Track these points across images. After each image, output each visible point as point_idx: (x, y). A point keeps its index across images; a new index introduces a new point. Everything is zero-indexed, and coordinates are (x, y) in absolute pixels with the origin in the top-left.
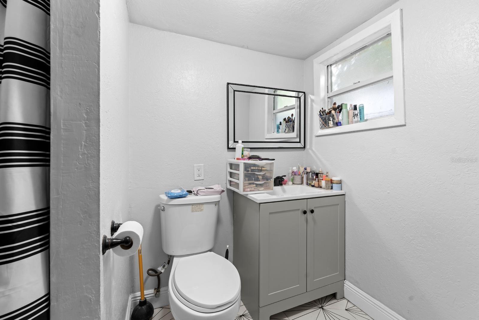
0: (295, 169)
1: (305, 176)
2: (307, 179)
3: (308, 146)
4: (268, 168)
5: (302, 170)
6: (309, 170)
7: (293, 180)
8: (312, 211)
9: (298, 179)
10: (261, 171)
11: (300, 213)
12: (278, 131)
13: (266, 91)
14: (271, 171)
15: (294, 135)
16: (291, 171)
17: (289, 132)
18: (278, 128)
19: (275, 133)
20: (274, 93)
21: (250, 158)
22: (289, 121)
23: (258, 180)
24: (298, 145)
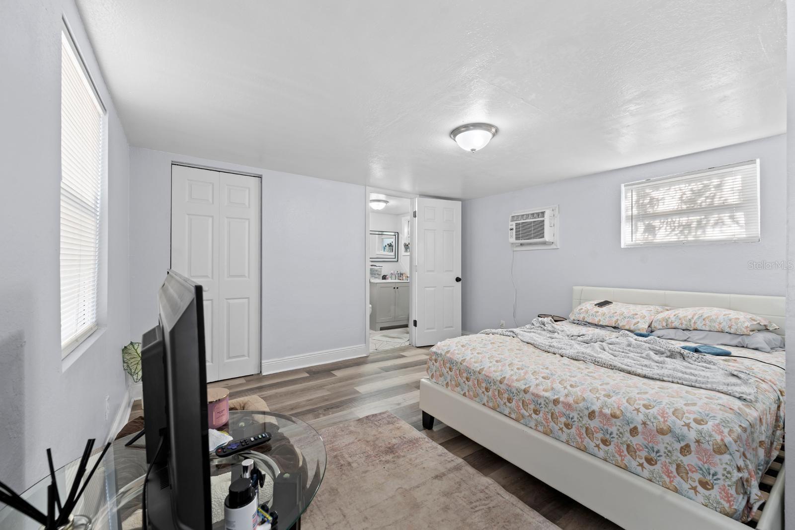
0: (392, 272)
1: (397, 276)
2: (398, 277)
3: (399, 260)
4: (379, 270)
5: (396, 272)
6: (399, 273)
7: (391, 277)
8: (397, 288)
9: (394, 277)
10: (377, 271)
11: (392, 288)
12: (384, 250)
13: (377, 233)
14: (381, 272)
15: (393, 254)
16: (390, 273)
17: (390, 252)
18: (385, 248)
19: (383, 251)
20: (381, 233)
21: (372, 266)
22: (390, 245)
23: (375, 275)
24: (395, 260)
